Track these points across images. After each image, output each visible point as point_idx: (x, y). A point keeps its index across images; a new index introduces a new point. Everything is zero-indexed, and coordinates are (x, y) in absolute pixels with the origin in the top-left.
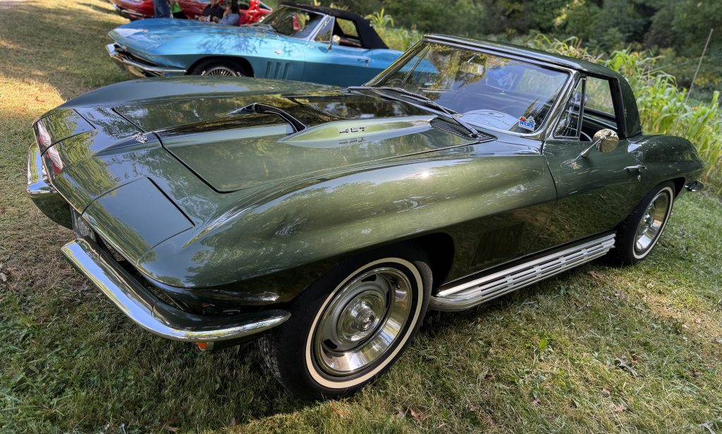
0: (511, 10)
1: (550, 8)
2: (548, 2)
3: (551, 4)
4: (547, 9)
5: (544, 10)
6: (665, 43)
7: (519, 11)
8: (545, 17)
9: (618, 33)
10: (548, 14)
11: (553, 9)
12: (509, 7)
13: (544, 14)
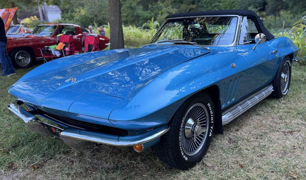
0: (189, 9)
1: (210, 3)
2: (208, 1)
3: (209, 1)
4: (208, 5)
5: (207, 6)
6: (278, 9)
7: (193, 9)
8: (208, 9)
9: (253, 8)
10: (209, 7)
11: (211, 4)
12: (187, 7)
13: (207, 8)
